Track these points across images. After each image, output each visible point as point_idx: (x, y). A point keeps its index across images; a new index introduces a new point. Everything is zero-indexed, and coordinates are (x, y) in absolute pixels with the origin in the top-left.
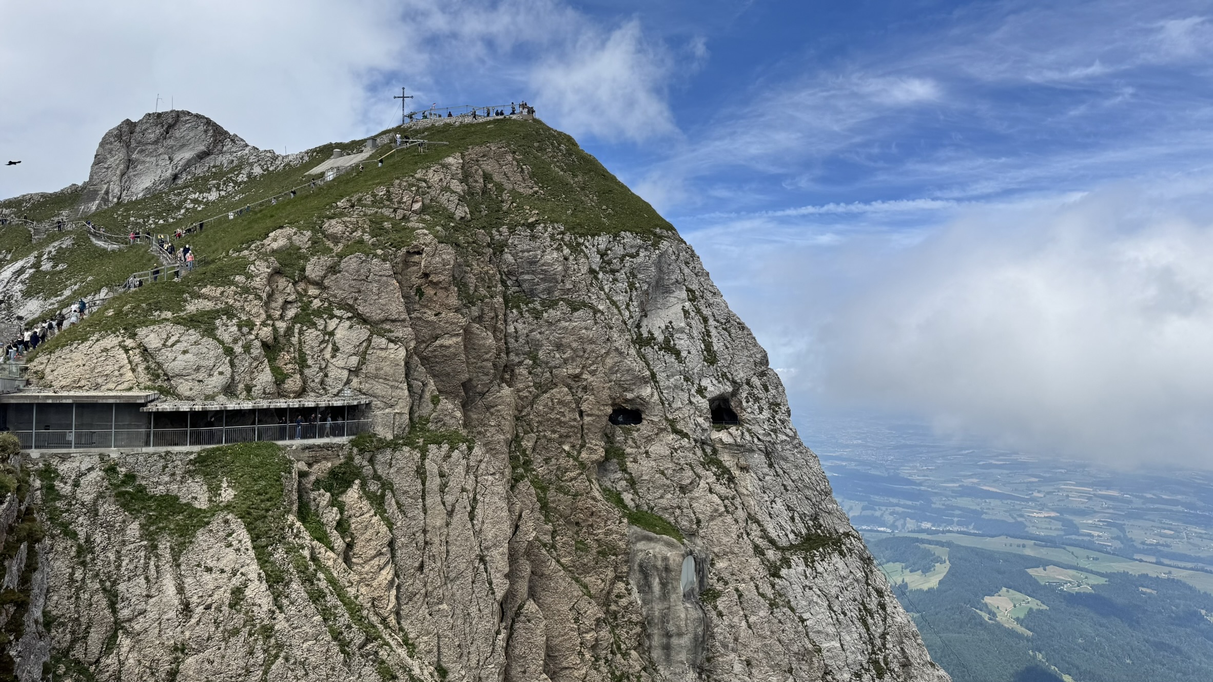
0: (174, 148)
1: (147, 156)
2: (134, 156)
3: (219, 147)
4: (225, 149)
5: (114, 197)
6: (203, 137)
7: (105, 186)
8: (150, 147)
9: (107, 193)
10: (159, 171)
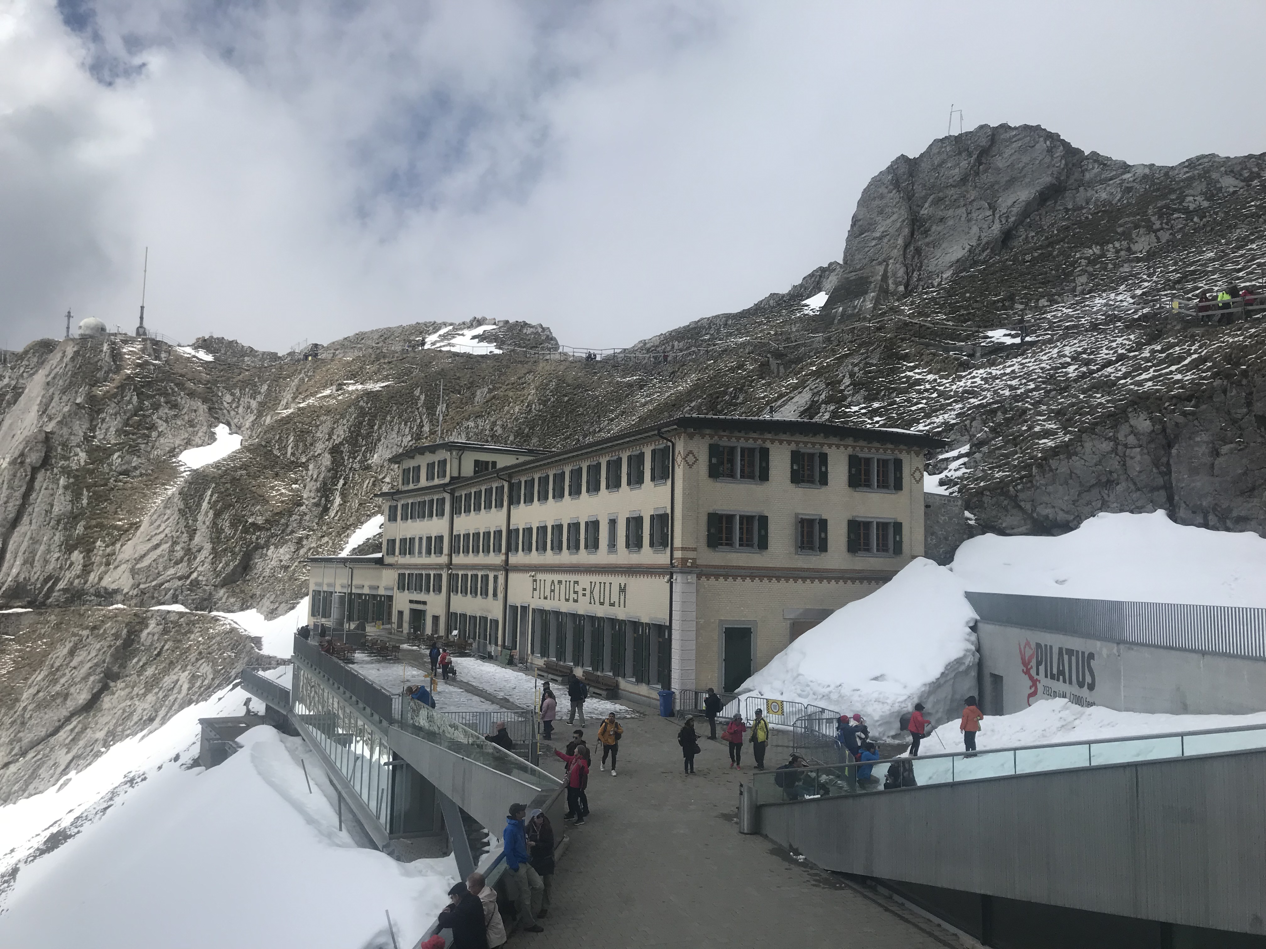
0: (996, 187)
1: (947, 208)
2: (924, 212)
3: (1077, 175)
4: (1088, 176)
5: (897, 284)
6: (1048, 160)
7: (881, 269)
8: (951, 192)
9: (885, 277)
10: (975, 229)
